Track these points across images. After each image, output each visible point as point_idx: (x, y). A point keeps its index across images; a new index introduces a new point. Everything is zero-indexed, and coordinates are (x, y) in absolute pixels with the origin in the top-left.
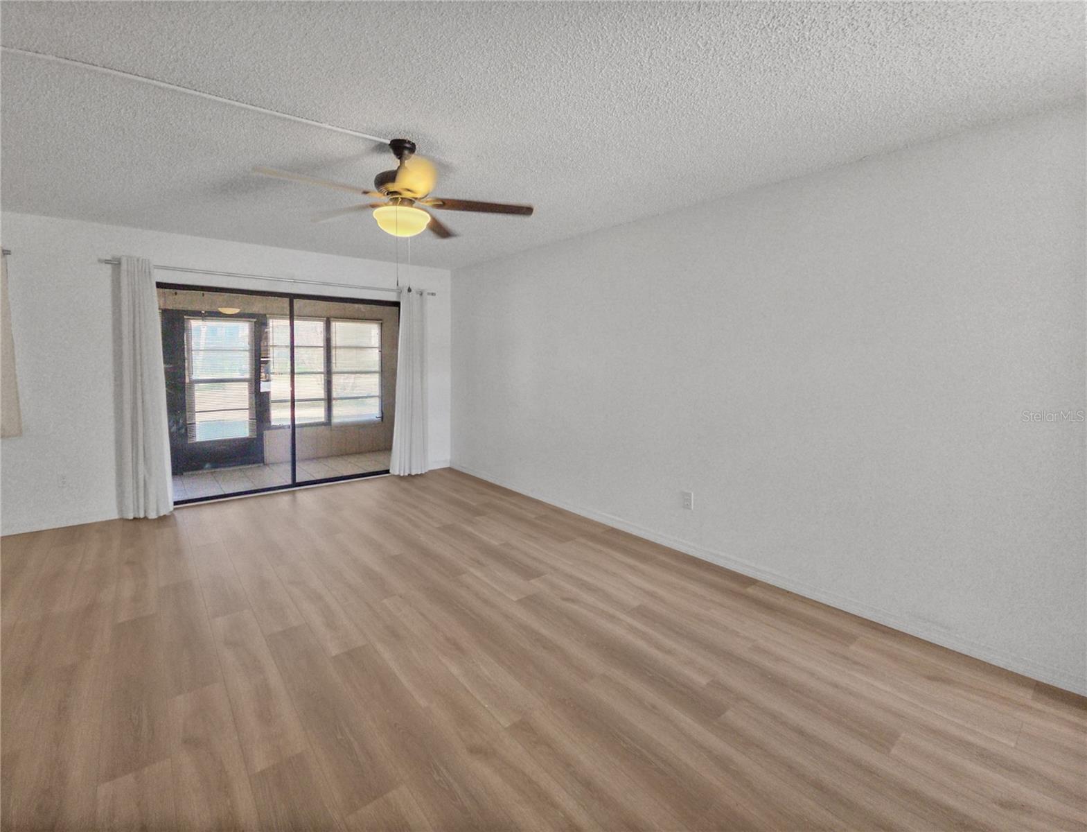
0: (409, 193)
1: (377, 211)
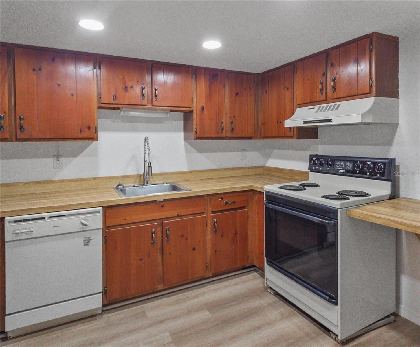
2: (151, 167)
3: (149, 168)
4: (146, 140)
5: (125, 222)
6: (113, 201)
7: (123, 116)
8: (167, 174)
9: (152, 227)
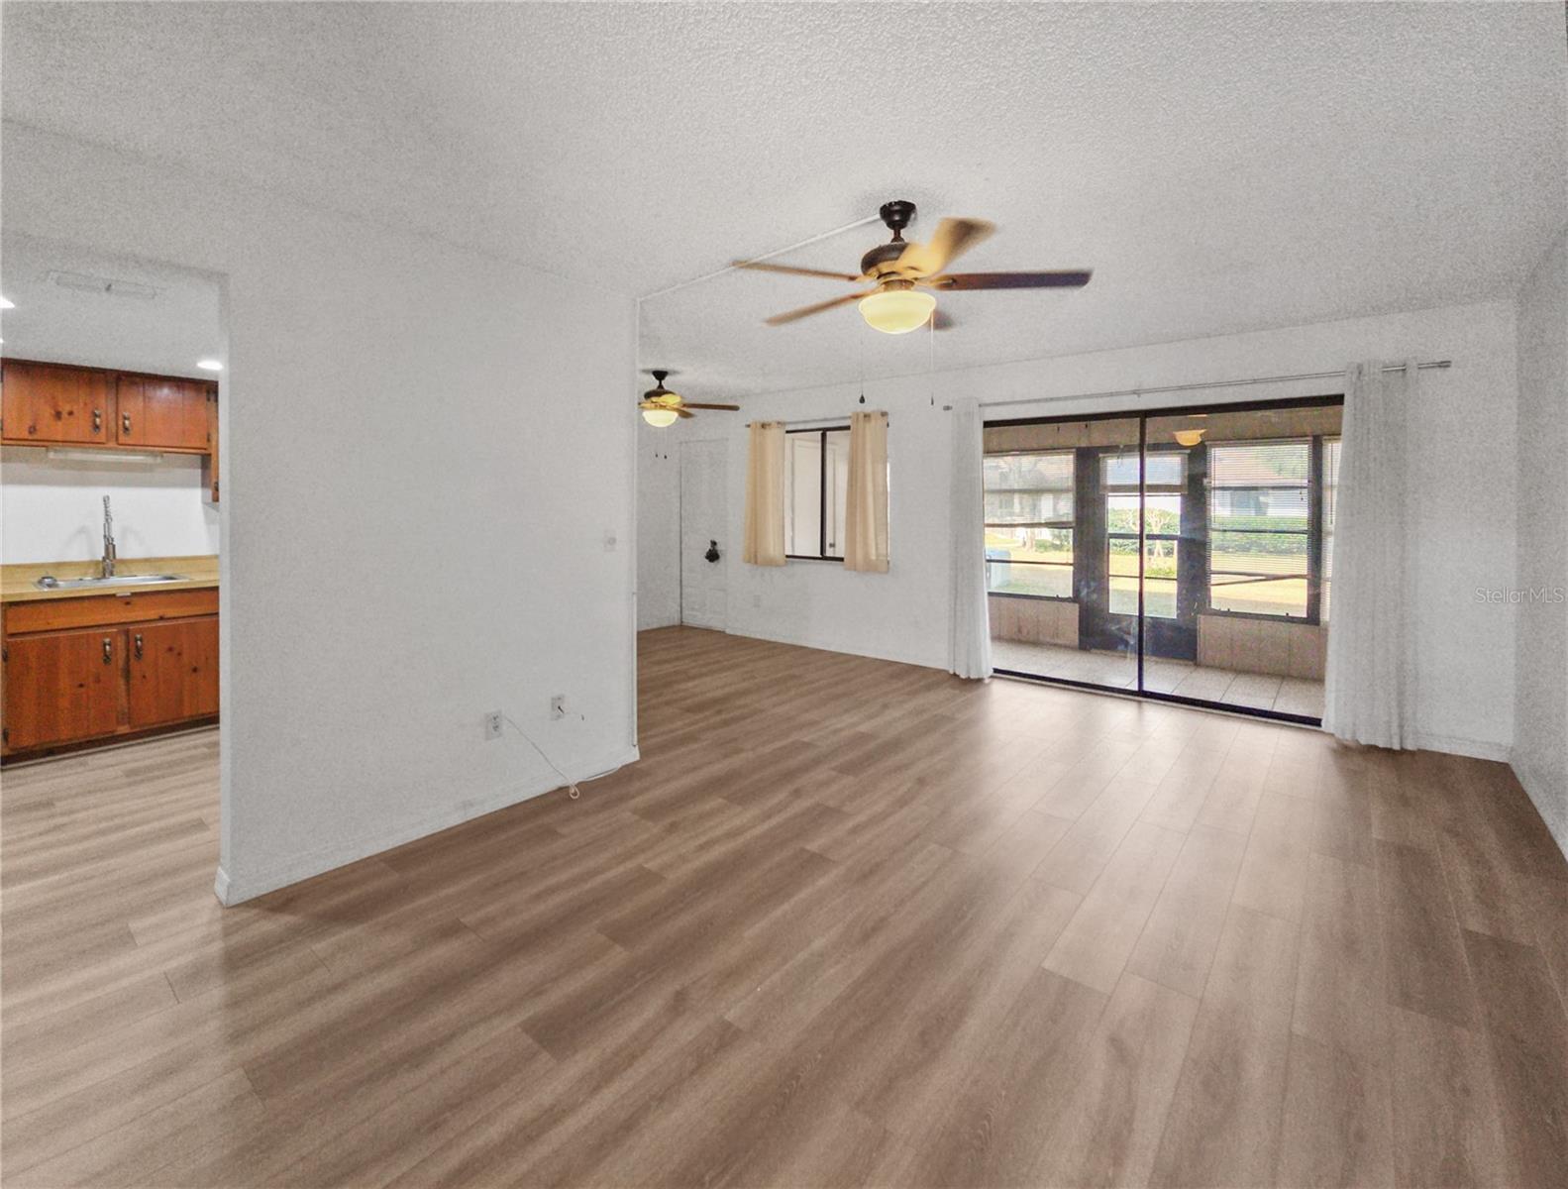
0: (913, 271)
1: (864, 302)
2: (114, 546)
3: (110, 547)
4: (106, 500)
5: (49, 627)
6: (22, 595)
7: (52, 460)
8: (162, 559)
9: (106, 635)
